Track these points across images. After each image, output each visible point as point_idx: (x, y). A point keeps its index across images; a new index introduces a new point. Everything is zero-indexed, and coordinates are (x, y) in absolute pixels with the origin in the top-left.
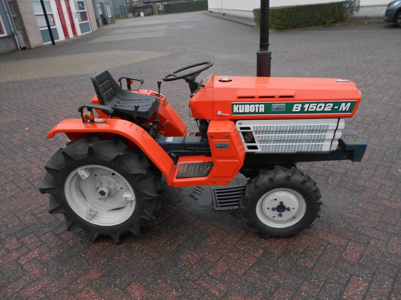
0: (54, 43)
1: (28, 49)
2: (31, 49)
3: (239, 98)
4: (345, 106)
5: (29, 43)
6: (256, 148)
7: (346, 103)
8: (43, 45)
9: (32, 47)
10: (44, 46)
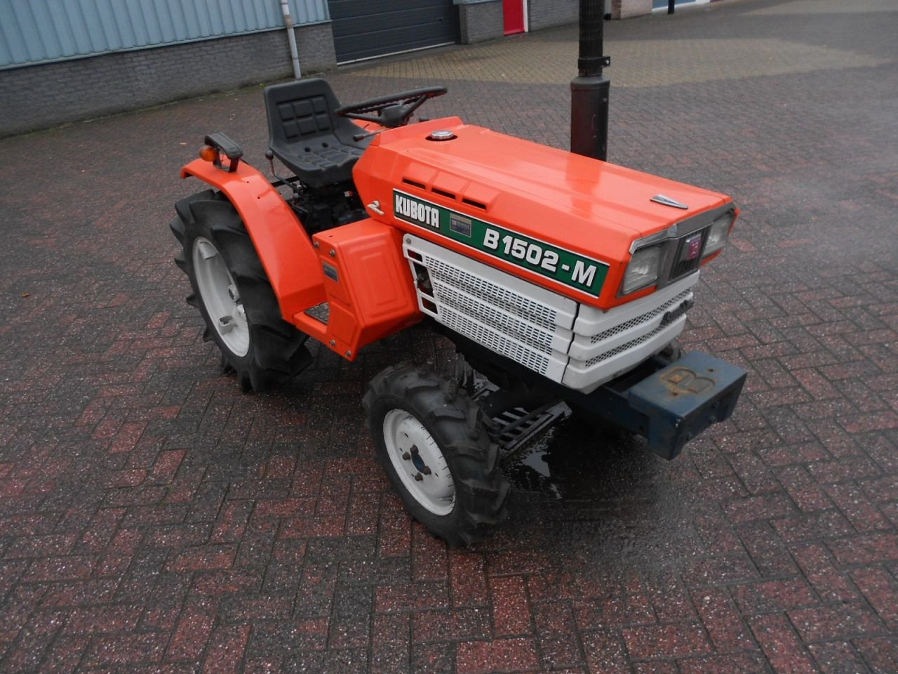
0: (671, 10)
1: (613, 20)
2: (618, 18)
3: (406, 181)
4: (585, 271)
5: (620, 6)
6: (432, 307)
7: (587, 263)
8: (649, 12)
9: (623, 15)
10: (650, 14)
